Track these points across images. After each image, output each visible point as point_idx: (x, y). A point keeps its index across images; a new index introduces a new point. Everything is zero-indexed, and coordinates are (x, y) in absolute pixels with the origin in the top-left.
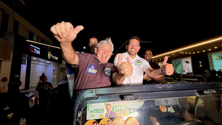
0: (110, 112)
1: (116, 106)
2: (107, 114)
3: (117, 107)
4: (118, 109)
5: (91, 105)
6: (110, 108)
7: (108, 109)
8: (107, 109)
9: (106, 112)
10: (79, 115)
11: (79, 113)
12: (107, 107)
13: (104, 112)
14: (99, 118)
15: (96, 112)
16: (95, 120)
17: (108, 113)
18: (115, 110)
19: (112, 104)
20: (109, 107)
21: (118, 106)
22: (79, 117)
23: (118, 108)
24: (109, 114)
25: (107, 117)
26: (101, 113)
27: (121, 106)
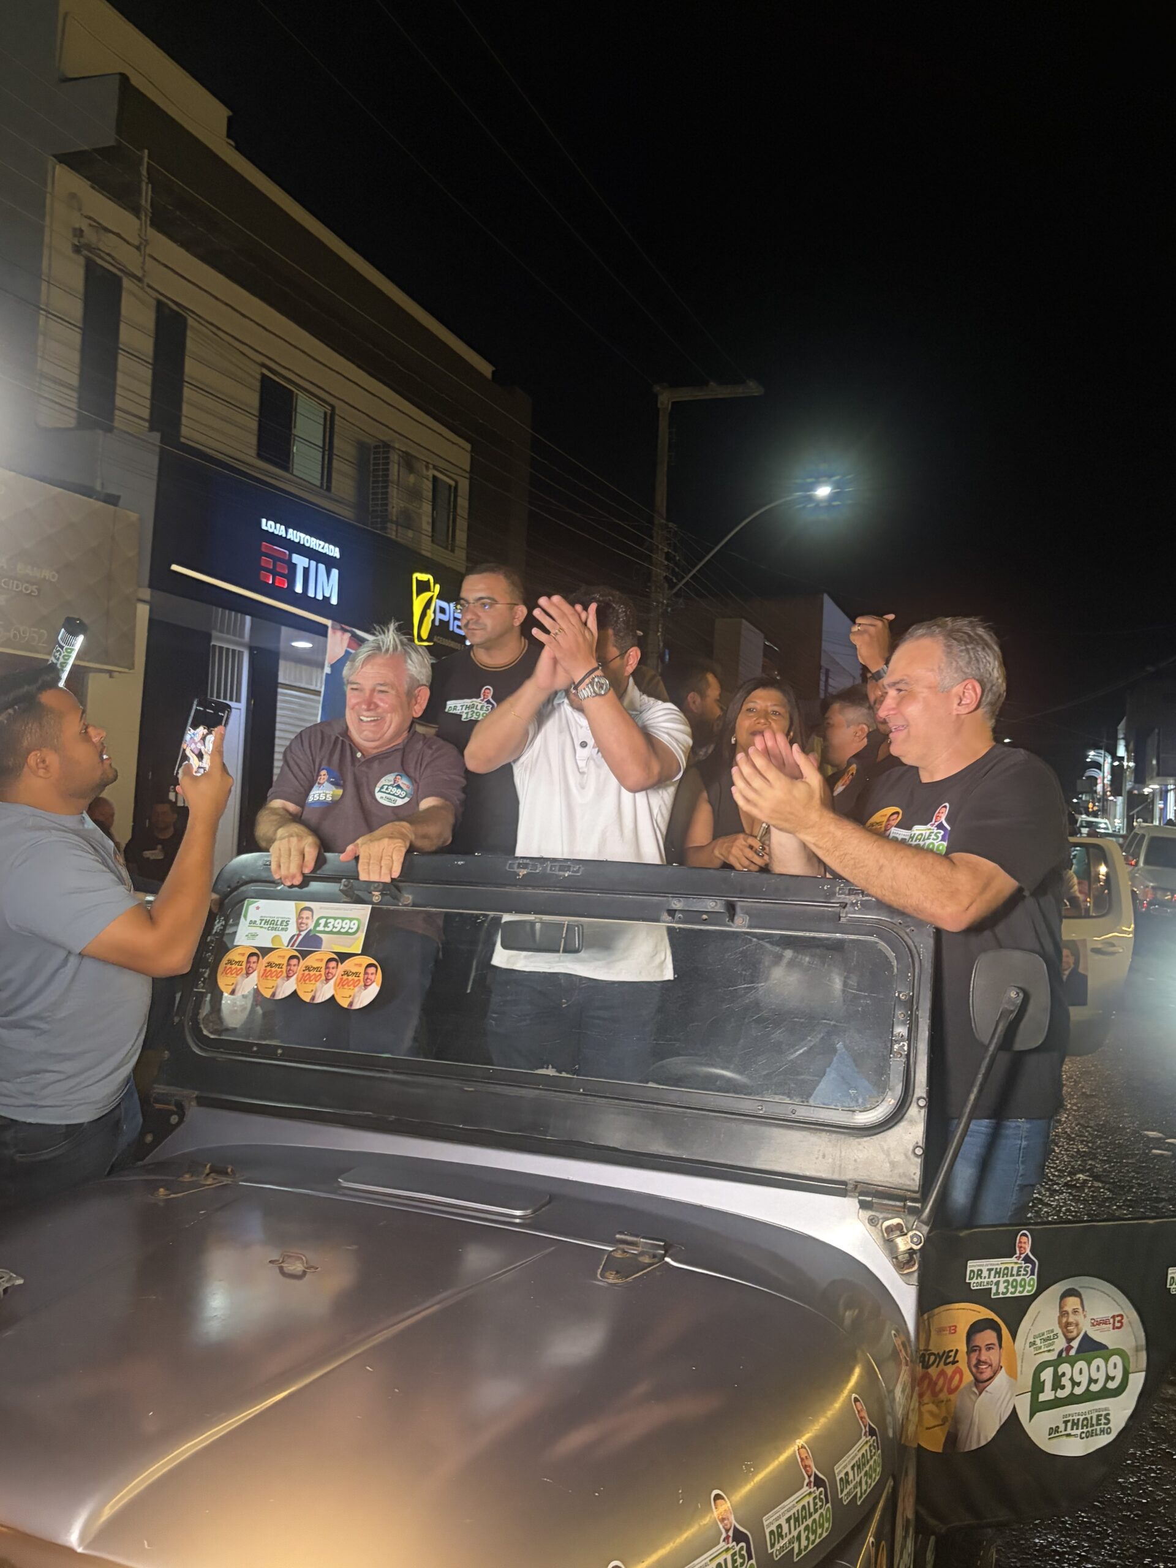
0: (303, 934)
1: (327, 918)
2: (294, 936)
3: (332, 920)
4: (334, 927)
5: (256, 905)
6: (309, 921)
7: (301, 923)
8: (300, 921)
9: (292, 930)
10: (215, 928)
11: (219, 922)
12: (299, 917)
13: (286, 930)
14: (270, 945)
15: (266, 926)
16: (257, 948)
17: (299, 935)
18: (321, 928)
19: (321, 908)
20: (307, 918)
21: (335, 919)
22: (216, 932)
23: (333, 925)
24: (300, 938)
25: (292, 946)
26: (277, 933)
27: (343, 919)
